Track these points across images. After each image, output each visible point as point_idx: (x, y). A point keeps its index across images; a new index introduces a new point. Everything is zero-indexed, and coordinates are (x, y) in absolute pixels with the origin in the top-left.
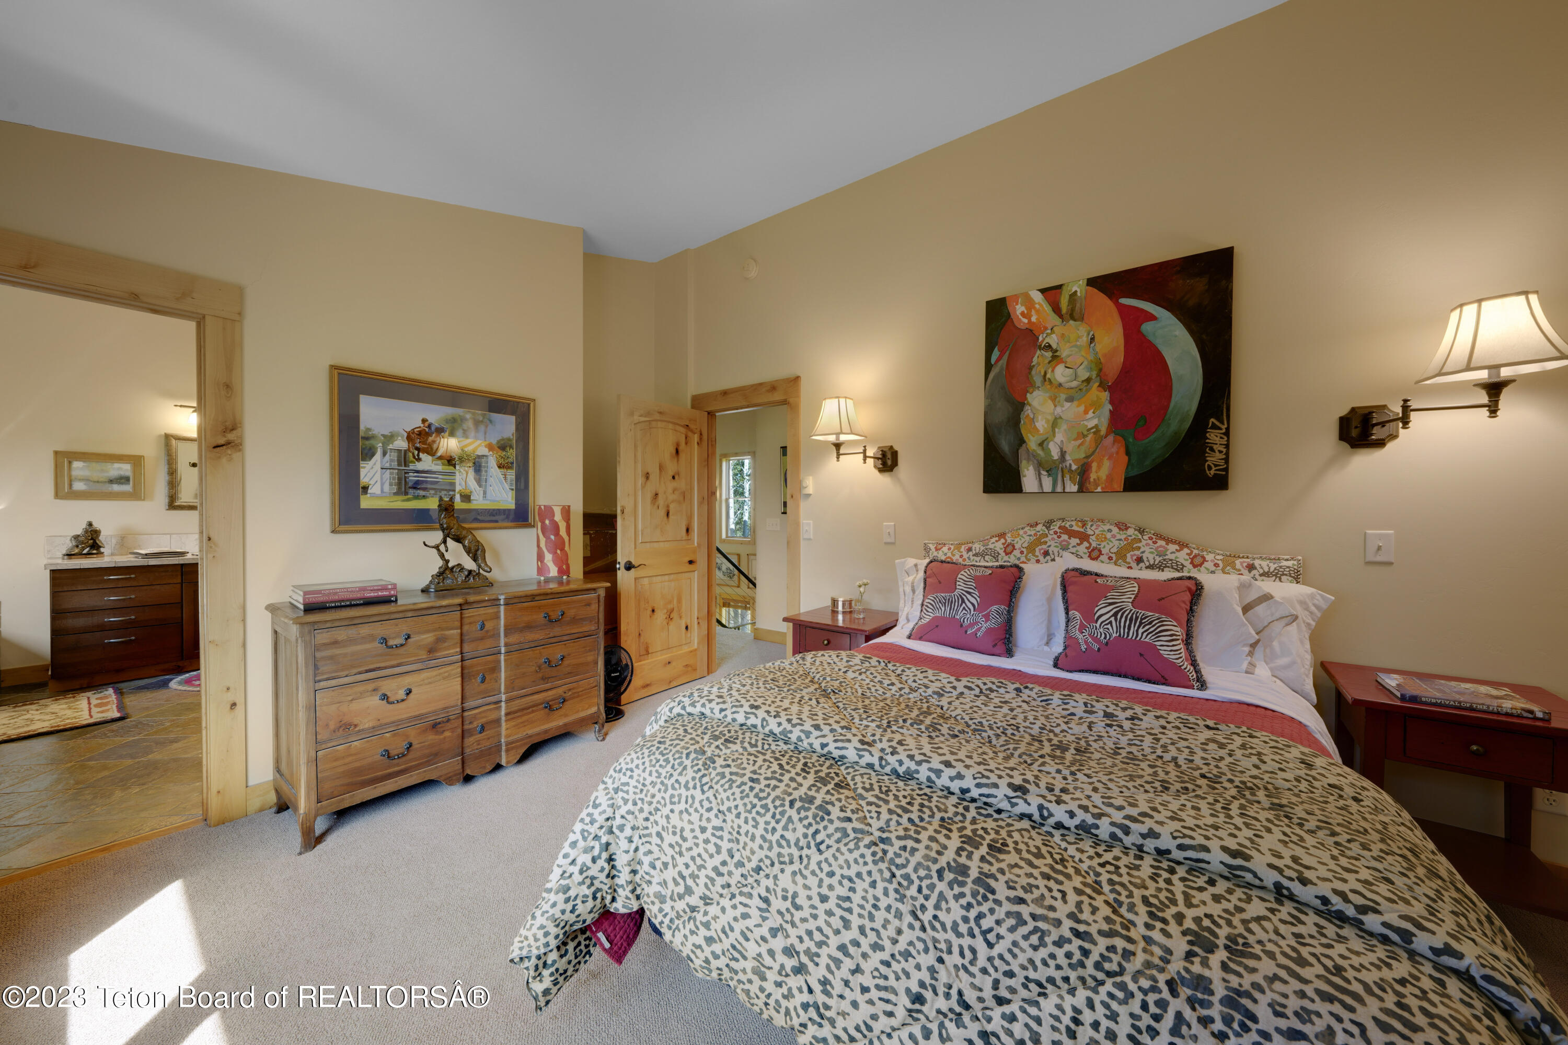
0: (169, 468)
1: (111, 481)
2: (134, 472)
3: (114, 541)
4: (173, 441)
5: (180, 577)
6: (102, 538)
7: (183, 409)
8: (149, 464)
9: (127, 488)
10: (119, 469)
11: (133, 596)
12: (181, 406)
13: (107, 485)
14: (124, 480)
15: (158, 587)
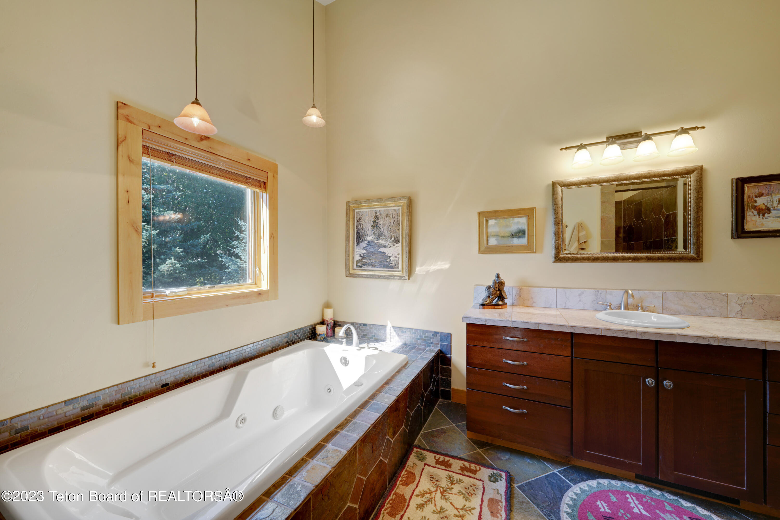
0: (556, 218)
1: (512, 236)
2: (528, 225)
3: (514, 292)
4: (559, 188)
5: (569, 349)
6: (506, 289)
7: (568, 151)
8: (539, 215)
9: (523, 241)
10: (518, 223)
11: (525, 363)
12: (566, 149)
13: (510, 239)
14: (520, 233)
15: (548, 357)
